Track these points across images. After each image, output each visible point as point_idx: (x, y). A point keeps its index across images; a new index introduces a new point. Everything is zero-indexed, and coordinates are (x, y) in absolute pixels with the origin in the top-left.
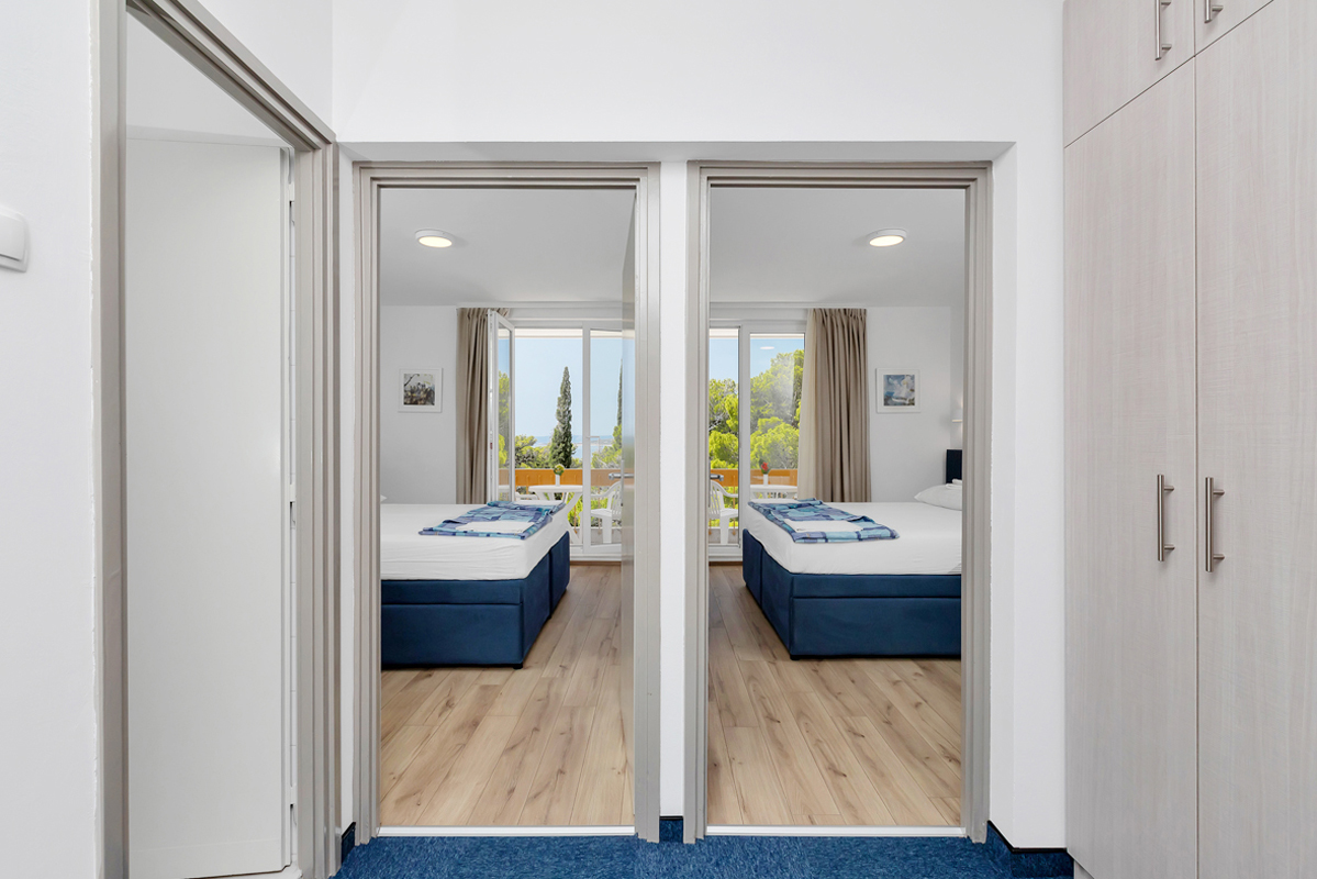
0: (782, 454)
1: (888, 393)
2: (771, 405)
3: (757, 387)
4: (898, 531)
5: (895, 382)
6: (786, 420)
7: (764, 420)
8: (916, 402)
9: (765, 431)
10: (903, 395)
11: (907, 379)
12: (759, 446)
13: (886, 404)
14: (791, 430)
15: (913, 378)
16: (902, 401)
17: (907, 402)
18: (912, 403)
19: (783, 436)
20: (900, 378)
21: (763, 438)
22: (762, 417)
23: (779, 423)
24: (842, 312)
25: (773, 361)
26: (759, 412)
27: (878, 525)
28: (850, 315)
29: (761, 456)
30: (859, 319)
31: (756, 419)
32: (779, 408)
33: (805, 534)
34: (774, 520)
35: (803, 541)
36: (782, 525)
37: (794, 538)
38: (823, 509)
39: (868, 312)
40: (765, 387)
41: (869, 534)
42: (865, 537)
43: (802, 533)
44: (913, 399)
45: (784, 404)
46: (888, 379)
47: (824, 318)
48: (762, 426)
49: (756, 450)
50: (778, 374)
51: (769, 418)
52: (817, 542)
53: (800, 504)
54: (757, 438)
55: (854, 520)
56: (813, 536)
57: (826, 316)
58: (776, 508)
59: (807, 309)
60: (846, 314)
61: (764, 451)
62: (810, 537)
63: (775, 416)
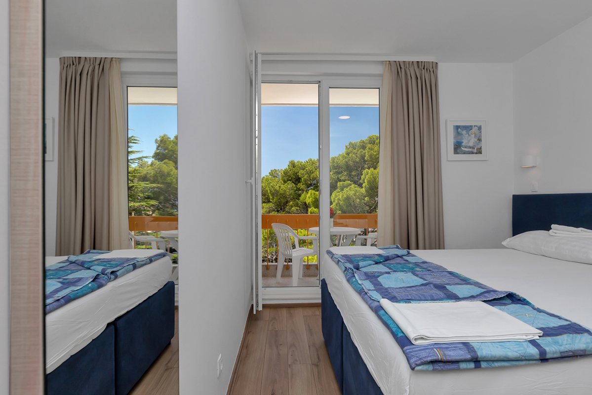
0: (352, 204)
1: (458, 142)
2: (345, 173)
3: (337, 162)
5: (464, 132)
6: (355, 183)
7: (341, 183)
8: (483, 150)
9: (342, 190)
10: (471, 144)
11: (475, 129)
13: (456, 152)
14: (358, 189)
15: (480, 128)
16: (470, 150)
17: (475, 151)
18: (479, 152)
19: (353, 192)
20: (468, 128)
21: (341, 194)
22: (340, 181)
23: (350, 185)
24: (415, 65)
25: (346, 147)
26: (338, 178)
27: (557, 319)
28: (423, 67)
29: (340, 205)
30: (432, 72)
31: (336, 182)
32: (350, 175)
33: (432, 349)
34: (362, 292)
35: (430, 367)
36: (378, 310)
37: (412, 361)
38: (418, 265)
39: (439, 65)
40: (342, 162)
41: (556, 343)
42: (555, 356)
43: (426, 348)
44: (481, 148)
45: (353, 173)
46: (457, 129)
47: (399, 69)
48: (340, 186)
49: (336, 201)
50: (350, 154)
51: (345, 181)
52: (459, 370)
53: (388, 256)
54: (337, 194)
55: (494, 299)
56: (450, 356)
57: (401, 68)
58: (360, 266)
59: (382, 62)
60: (418, 67)
61: (341, 203)
62: (444, 358)
63: (348, 180)
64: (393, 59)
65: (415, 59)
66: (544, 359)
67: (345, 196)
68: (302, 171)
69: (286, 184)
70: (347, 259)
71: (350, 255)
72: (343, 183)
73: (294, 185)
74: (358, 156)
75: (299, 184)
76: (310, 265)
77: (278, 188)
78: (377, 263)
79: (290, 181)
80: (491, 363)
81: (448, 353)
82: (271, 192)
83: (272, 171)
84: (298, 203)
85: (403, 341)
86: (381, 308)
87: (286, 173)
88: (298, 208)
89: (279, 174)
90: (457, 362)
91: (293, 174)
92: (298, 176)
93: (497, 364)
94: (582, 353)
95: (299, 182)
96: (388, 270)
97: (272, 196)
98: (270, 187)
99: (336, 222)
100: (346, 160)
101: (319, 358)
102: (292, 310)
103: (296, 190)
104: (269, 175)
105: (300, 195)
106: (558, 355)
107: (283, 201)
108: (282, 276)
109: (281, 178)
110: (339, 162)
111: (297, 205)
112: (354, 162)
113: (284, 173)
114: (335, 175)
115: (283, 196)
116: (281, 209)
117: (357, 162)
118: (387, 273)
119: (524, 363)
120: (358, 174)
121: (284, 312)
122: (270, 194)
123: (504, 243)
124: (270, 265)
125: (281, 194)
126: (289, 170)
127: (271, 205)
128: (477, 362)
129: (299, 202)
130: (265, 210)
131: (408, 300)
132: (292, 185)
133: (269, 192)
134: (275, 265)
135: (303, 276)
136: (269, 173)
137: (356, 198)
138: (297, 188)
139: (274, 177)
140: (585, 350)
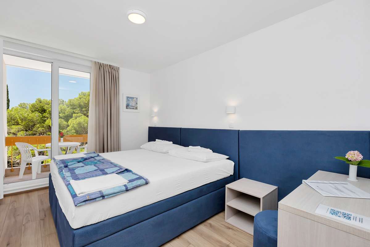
0: (83, 126)
1: (128, 104)
2: (78, 109)
4: (150, 179)
5: (131, 100)
6: (85, 115)
7: (75, 114)
8: (138, 108)
10: (133, 105)
11: (135, 99)
12: (73, 124)
13: (127, 108)
14: (86, 118)
15: (137, 99)
16: (133, 107)
17: (135, 108)
18: (136, 108)
19: (83, 120)
20: (132, 98)
21: (75, 121)
23: (81, 116)
25: (79, 94)
26: (73, 112)
27: (137, 176)
28: (112, 68)
29: (74, 127)
30: (116, 71)
31: (72, 114)
32: (82, 110)
33: (86, 196)
34: (64, 178)
35: (84, 203)
36: (68, 185)
37: (75, 203)
38: (99, 161)
39: (120, 68)
40: (76, 103)
41: (132, 184)
42: (131, 188)
43: (83, 196)
44: (137, 107)
45: (84, 109)
46: (128, 98)
47: (100, 67)
48: (75, 116)
49: (72, 125)
50: (82, 99)
51: (78, 114)
52: (96, 201)
53: (86, 158)
54: (72, 121)
55: (121, 172)
56: (92, 197)
57: (101, 66)
58: (68, 165)
59: (91, 61)
60: (110, 67)
61: (75, 126)
62: (90, 199)
63: (80, 113)
64: (97, 61)
65: (109, 63)
66: (127, 190)
67: (78, 122)
68: (47, 106)
69: (34, 113)
70: (62, 162)
71: (66, 160)
72: (77, 114)
73: (41, 114)
74: (87, 100)
75: (45, 114)
76: (46, 165)
77: (26, 115)
78: (79, 162)
79: (37, 111)
80: (108, 196)
81: (91, 196)
82: (20, 118)
83: (21, 104)
84: (43, 125)
85: (74, 196)
86: (70, 184)
87: (33, 106)
88: (44, 129)
89: (28, 106)
90: (96, 198)
91: (40, 107)
92: (44, 108)
93: (111, 196)
94: (139, 186)
95: (45, 112)
96: (84, 165)
97: (21, 120)
98: (20, 115)
99: (66, 139)
100: (79, 102)
101: (45, 215)
102: (30, 194)
103: (42, 117)
104: (18, 106)
105: (45, 121)
106: (132, 188)
107: (31, 124)
108: (24, 174)
109: (29, 109)
110: (74, 103)
111: (43, 127)
112: (84, 103)
113: (32, 106)
114: (71, 110)
115: (31, 121)
116: (29, 129)
117: (86, 104)
118: (82, 167)
119: (121, 193)
120: (87, 110)
121: (24, 196)
122: (19, 120)
123: (141, 147)
124: (14, 169)
125: (29, 120)
126: (36, 104)
127: (19, 126)
128: (103, 197)
129: (45, 125)
130: (15, 130)
131: (84, 178)
132: (39, 114)
133: (18, 118)
134: (19, 168)
135: (41, 172)
136: (19, 105)
137: (85, 123)
138: (43, 116)
139: (23, 108)
140: (140, 184)
